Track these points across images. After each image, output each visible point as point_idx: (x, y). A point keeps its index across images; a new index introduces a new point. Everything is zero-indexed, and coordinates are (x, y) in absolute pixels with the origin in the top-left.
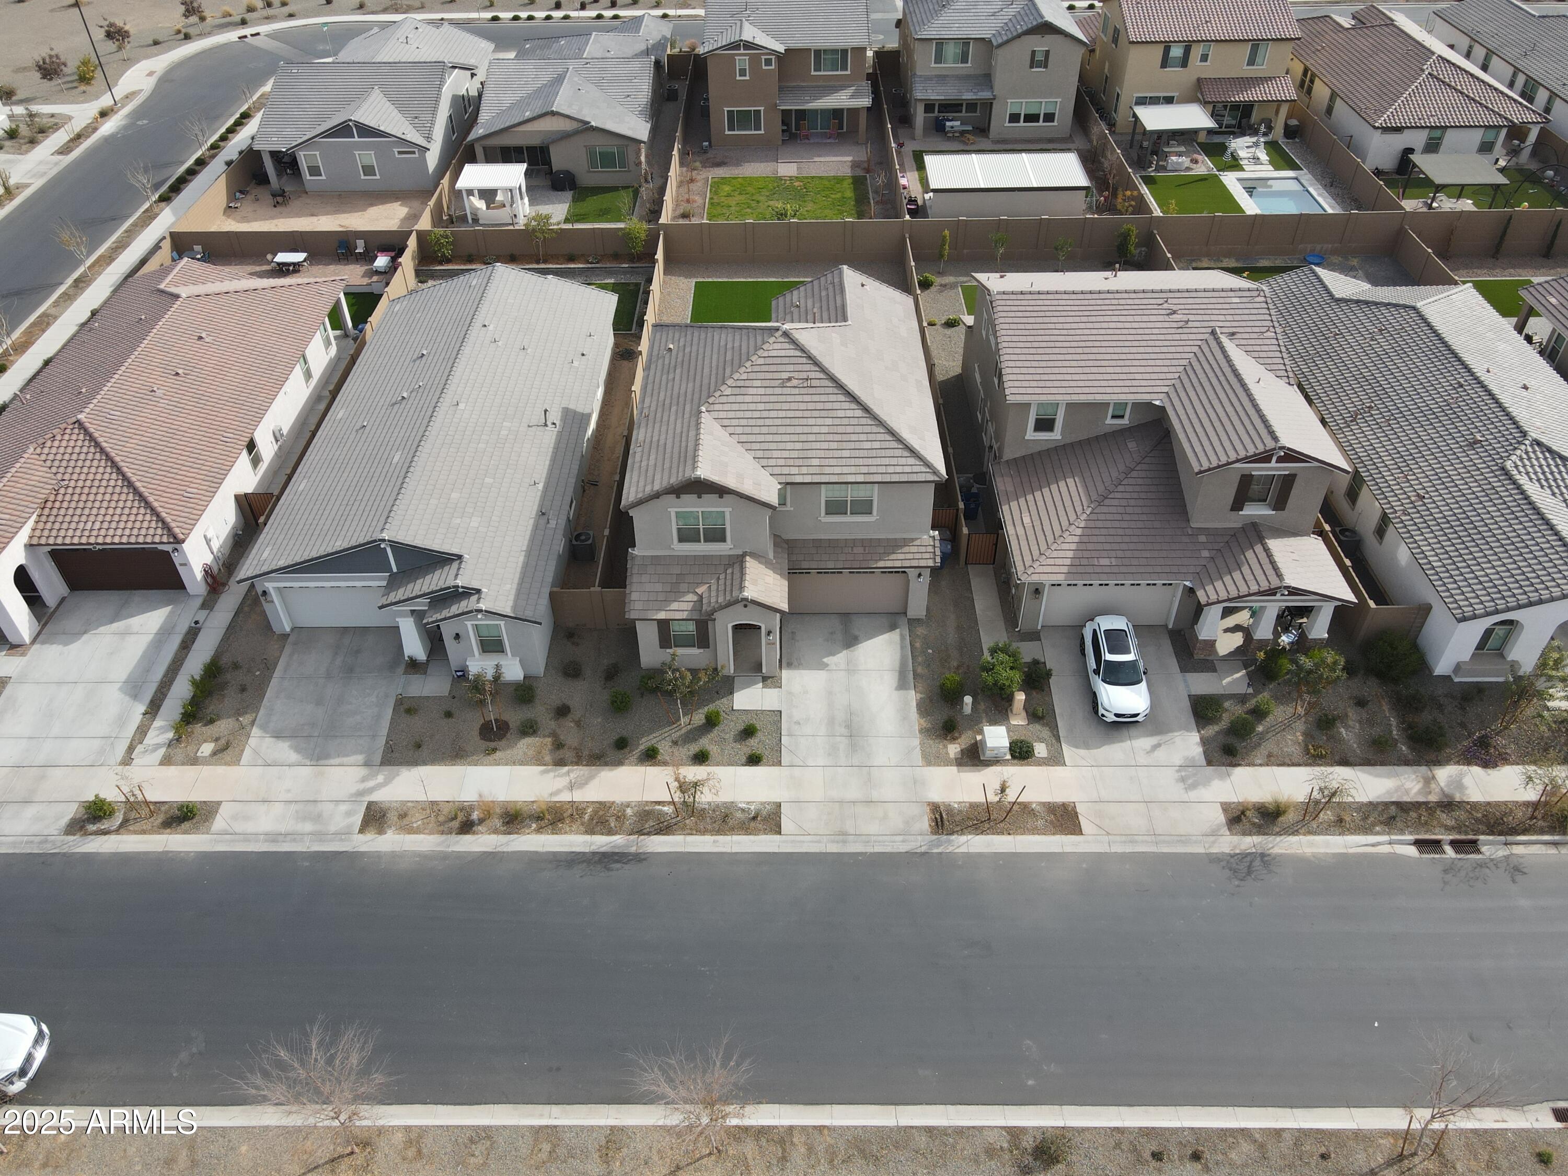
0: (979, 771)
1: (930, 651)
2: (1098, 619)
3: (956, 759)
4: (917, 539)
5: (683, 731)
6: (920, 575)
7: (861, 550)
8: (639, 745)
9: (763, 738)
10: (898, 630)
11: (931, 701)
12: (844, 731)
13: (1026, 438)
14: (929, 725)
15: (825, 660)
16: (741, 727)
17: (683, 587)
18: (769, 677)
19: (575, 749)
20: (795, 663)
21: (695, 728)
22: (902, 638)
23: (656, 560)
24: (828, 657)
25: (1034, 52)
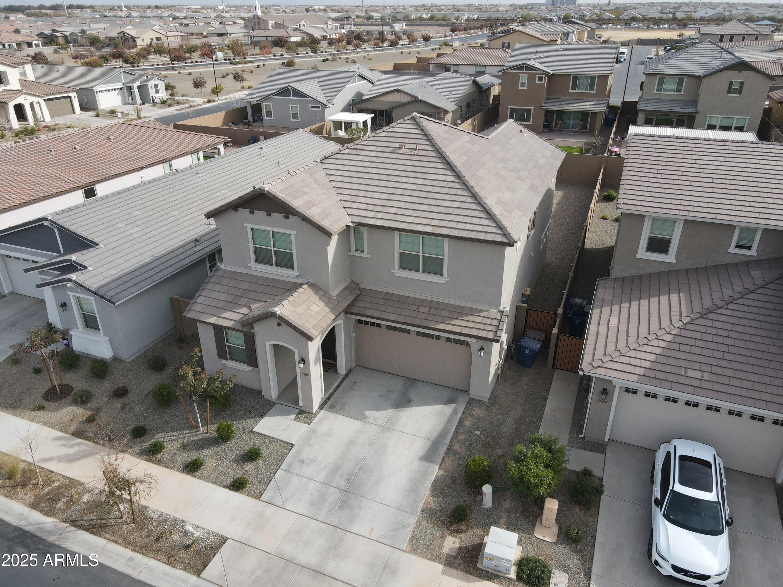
1: (478, 433)
2: (676, 442)
3: (449, 556)
4: (485, 310)
6: (481, 349)
7: (426, 310)
8: (153, 438)
9: (261, 466)
10: (453, 405)
12: (342, 483)
13: (637, 256)
14: (437, 507)
15: (367, 413)
16: (248, 449)
18: (306, 412)
19: (101, 427)
20: (338, 408)
22: (455, 412)
24: (371, 410)
25: (731, 83)
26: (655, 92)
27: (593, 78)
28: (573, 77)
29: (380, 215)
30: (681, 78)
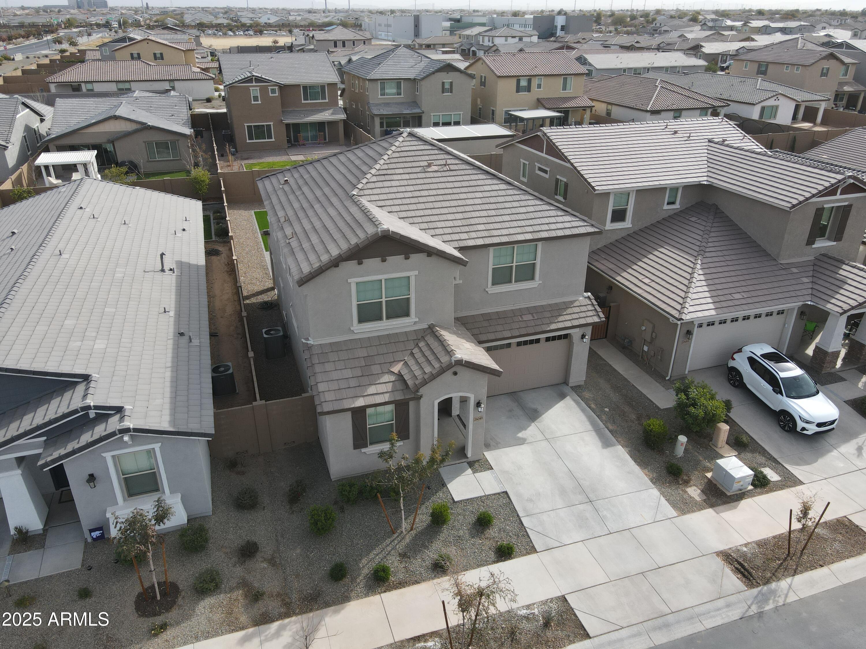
0: (735, 508)
1: (607, 410)
3: (705, 501)
4: (575, 301)
5: (408, 539)
6: (583, 336)
8: (360, 569)
9: (502, 526)
10: (568, 397)
11: (639, 451)
12: (580, 498)
14: (655, 474)
15: (520, 435)
16: (472, 519)
17: (376, 369)
18: (475, 462)
19: (279, 595)
21: (422, 533)
22: (576, 401)
23: (336, 347)
24: (520, 431)
25: (443, 83)
26: (380, 97)
27: (323, 87)
28: (303, 87)
29: (474, 235)
30: (398, 82)
